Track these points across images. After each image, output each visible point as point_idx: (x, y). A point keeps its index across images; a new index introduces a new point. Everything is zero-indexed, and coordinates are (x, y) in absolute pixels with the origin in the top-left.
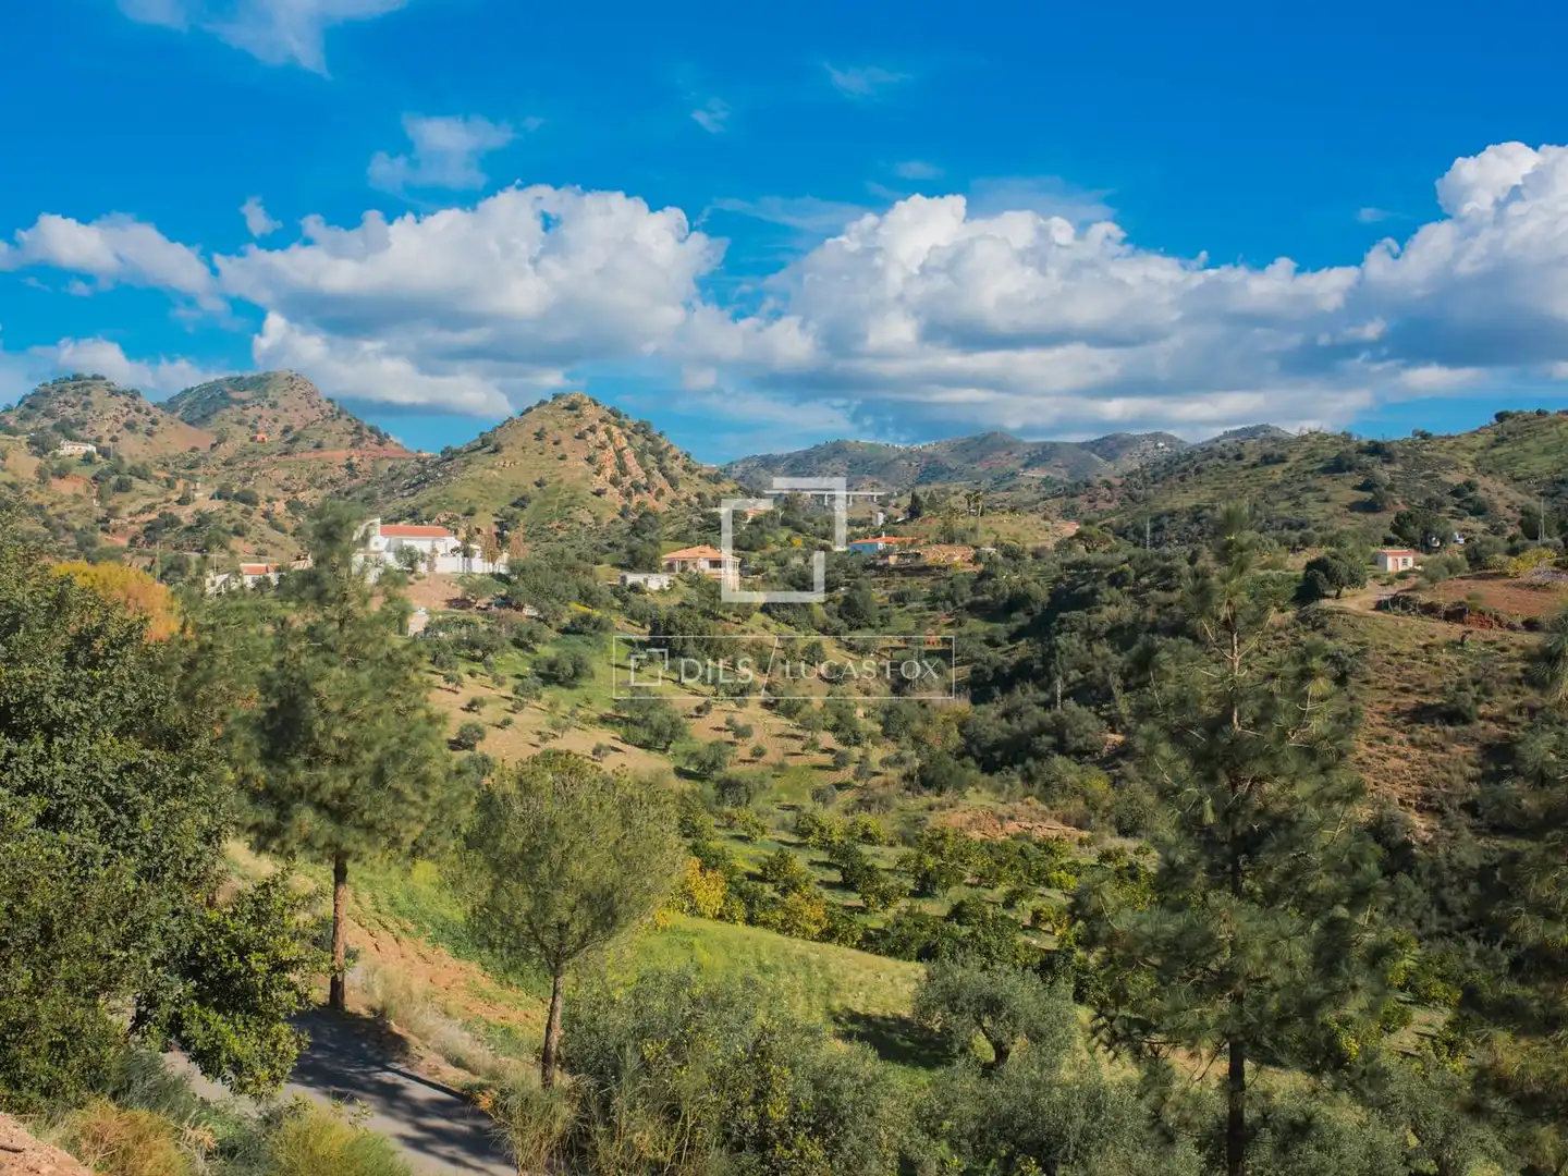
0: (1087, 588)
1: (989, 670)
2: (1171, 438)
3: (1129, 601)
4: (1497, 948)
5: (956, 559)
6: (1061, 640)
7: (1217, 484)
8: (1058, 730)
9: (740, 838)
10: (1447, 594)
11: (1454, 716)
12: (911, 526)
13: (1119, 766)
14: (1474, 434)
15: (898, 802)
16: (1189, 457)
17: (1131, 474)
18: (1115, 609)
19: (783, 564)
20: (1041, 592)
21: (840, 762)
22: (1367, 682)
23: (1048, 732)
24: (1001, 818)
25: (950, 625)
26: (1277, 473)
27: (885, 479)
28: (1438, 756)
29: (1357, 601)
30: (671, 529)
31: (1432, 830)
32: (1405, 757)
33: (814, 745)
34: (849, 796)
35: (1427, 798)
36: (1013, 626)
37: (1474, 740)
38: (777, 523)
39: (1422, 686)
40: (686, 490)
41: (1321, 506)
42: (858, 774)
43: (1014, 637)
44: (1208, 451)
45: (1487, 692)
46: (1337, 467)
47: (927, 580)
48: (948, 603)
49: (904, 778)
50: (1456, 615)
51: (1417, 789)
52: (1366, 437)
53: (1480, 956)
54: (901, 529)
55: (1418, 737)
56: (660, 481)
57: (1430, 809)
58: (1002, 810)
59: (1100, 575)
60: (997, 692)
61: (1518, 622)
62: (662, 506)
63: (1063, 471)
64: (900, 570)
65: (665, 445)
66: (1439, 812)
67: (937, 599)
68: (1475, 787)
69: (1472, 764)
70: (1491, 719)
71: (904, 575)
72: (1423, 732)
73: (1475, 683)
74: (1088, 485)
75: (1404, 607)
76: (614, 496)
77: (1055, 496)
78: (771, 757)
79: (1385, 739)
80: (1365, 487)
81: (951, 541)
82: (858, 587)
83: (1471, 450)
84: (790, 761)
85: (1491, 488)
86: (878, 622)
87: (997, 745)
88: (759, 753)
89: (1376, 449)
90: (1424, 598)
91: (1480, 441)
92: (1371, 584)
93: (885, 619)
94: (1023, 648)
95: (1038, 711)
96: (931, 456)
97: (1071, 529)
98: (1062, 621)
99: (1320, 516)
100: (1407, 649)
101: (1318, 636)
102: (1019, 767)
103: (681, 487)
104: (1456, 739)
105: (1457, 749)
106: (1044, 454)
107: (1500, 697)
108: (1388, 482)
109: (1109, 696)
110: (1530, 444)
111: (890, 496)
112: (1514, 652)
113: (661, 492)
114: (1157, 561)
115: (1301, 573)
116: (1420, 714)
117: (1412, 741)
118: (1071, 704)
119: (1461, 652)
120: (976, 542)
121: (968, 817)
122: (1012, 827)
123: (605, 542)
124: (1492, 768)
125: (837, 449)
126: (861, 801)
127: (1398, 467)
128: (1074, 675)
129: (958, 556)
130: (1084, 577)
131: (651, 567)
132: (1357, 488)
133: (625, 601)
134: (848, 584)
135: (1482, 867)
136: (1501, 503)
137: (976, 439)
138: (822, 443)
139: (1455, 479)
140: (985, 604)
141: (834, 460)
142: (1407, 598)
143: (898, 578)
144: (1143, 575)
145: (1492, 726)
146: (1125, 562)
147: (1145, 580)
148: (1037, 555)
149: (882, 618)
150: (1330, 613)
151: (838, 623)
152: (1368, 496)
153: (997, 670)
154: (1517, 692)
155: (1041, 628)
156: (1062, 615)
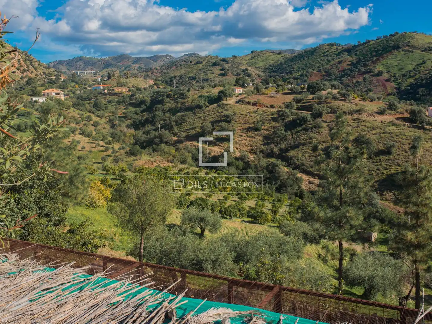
0: (161, 98)
1: (137, 121)
2: (171, 56)
3: (173, 102)
4: (273, 185)
5: (124, 91)
6: (157, 113)
7: (186, 69)
8: (160, 137)
9: (90, 173)
10: (253, 99)
11: (257, 129)
12: (108, 81)
13: (177, 146)
14: (246, 56)
15: (125, 159)
16: (177, 61)
17: (162, 66)
18: (169, 104)
19: (74, 93)
20: (148, 99)
21: (107, 149)
22: (236, 122)
23: (157, 137)
24: (152, 162)
25: (125, 109)
26: (200, 66)
27: (95, 67)
28: (253, 139)
29: (231, 101)
30: (39, 83)
31: (254, 158)
32: (246, 140)
33: (98, 145)
34: (111, 158)
35: (252, 150)
36: (142, 109)
37: (261, 135)
38: (71, 81)
39: (248, 122)
40: (40, 71)
41: (212, 75)
42: (113, 152)
43: (142, 112)
44: (181, 60)
45: (263, 123)
46: (215, 65)
47: (116, 97)
48: (123, 103)
49: (126, 153)
50: (255, 104)
51: (249, 148)
52: (222, 57)
53: (269, 188)
54: (106, 82)
55: (249, 135)
56: (32, 69)
57: (253, 152)
58: (152, 160)
59: (163, 95)
60: (140, 127)
61: (269, 106)
62: (33, 76)
63: (143, 65)
64: (108, 94)
65: (32, 58)
66: (255, 153)
67: (120, 102)
68: (263, 147)
69: (261, 141)
70: (265, 130)
71: (110, 95)
72: (250, 134)
73: (261, 121)
74: (151, 69)
75: (243, 102)
76: (18, 73)
77: (143, 72)
78: (87, 149)
79: (241, 136)
80: (222, 70)
81: (121, 86)
82: (97, 99)
83: (246, 60)
84: (93, 150)
85: (251, 70)
86: (104, 109)
87: (144, 142)
88: (83, 148)
89: (224, 60)
90: (247, 100)
91: (248, 58)
92: (234, 97)
93: (106, 108)
94: (146, 115)
95: (154, 132)
96: (107, 61)
97: (152, 82)
98: (156, 108)
99: (212, 77)
100: (244, 113)
101: (223, 110)
102: (151, 147)
103: (38, 70)
104: (257, 135)
105: (258, 138)
106: (138, 60)
107: (266, 124)
108: (227, 68)
109: (172, 127)
110: (259, 59)
111: (97, 72)
112: (269, 113)
113: (32, 72)
114: (178, 91)
115: (217, 94)
116: (249, 129)
117: (247, 136)
118: (163, 130)
119: (257, 114)
120: (128, 86)
121: (144, 162)
122: (155, 164)
123: (18, 87)
124: (266, 142)
125: (80, 59)
126: (115, 160)
127: (230, 65)
128: (162, 122)
129: (124, 90)
130: (159, 95)
131: (39, 95)
132: (220, 70)
133: (33, 105)
134: (94, 98)
135: (267, 166)
136: (254, 74)
137: (119, 56)
138: (76, 57)
139: (243, 68)
140: (133, 103)
141: (80, 62)
142: (243, 100)
143: (108, 96)
144: (175, 95)
145: (265, 131)
146: (170, 91)
147: (176, 96)
148: (145, 89)
149: (105, 108)
150: (226, 105)
151: (94, 109)
152: (223, 72)
153: (139, 121)
154: (270, 123)
155: (149, 109)
156: (156, 106)
